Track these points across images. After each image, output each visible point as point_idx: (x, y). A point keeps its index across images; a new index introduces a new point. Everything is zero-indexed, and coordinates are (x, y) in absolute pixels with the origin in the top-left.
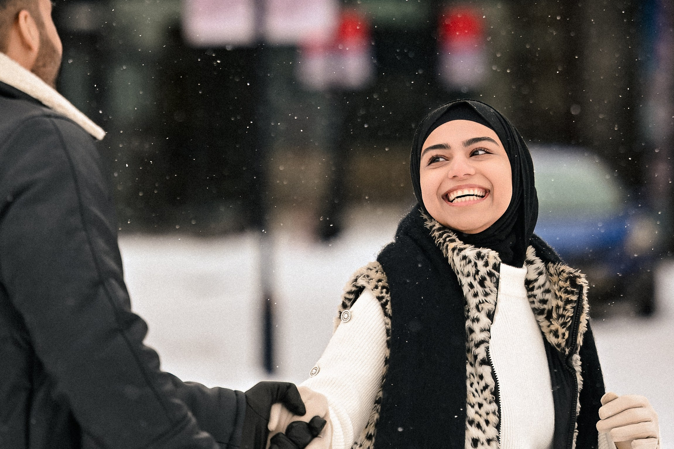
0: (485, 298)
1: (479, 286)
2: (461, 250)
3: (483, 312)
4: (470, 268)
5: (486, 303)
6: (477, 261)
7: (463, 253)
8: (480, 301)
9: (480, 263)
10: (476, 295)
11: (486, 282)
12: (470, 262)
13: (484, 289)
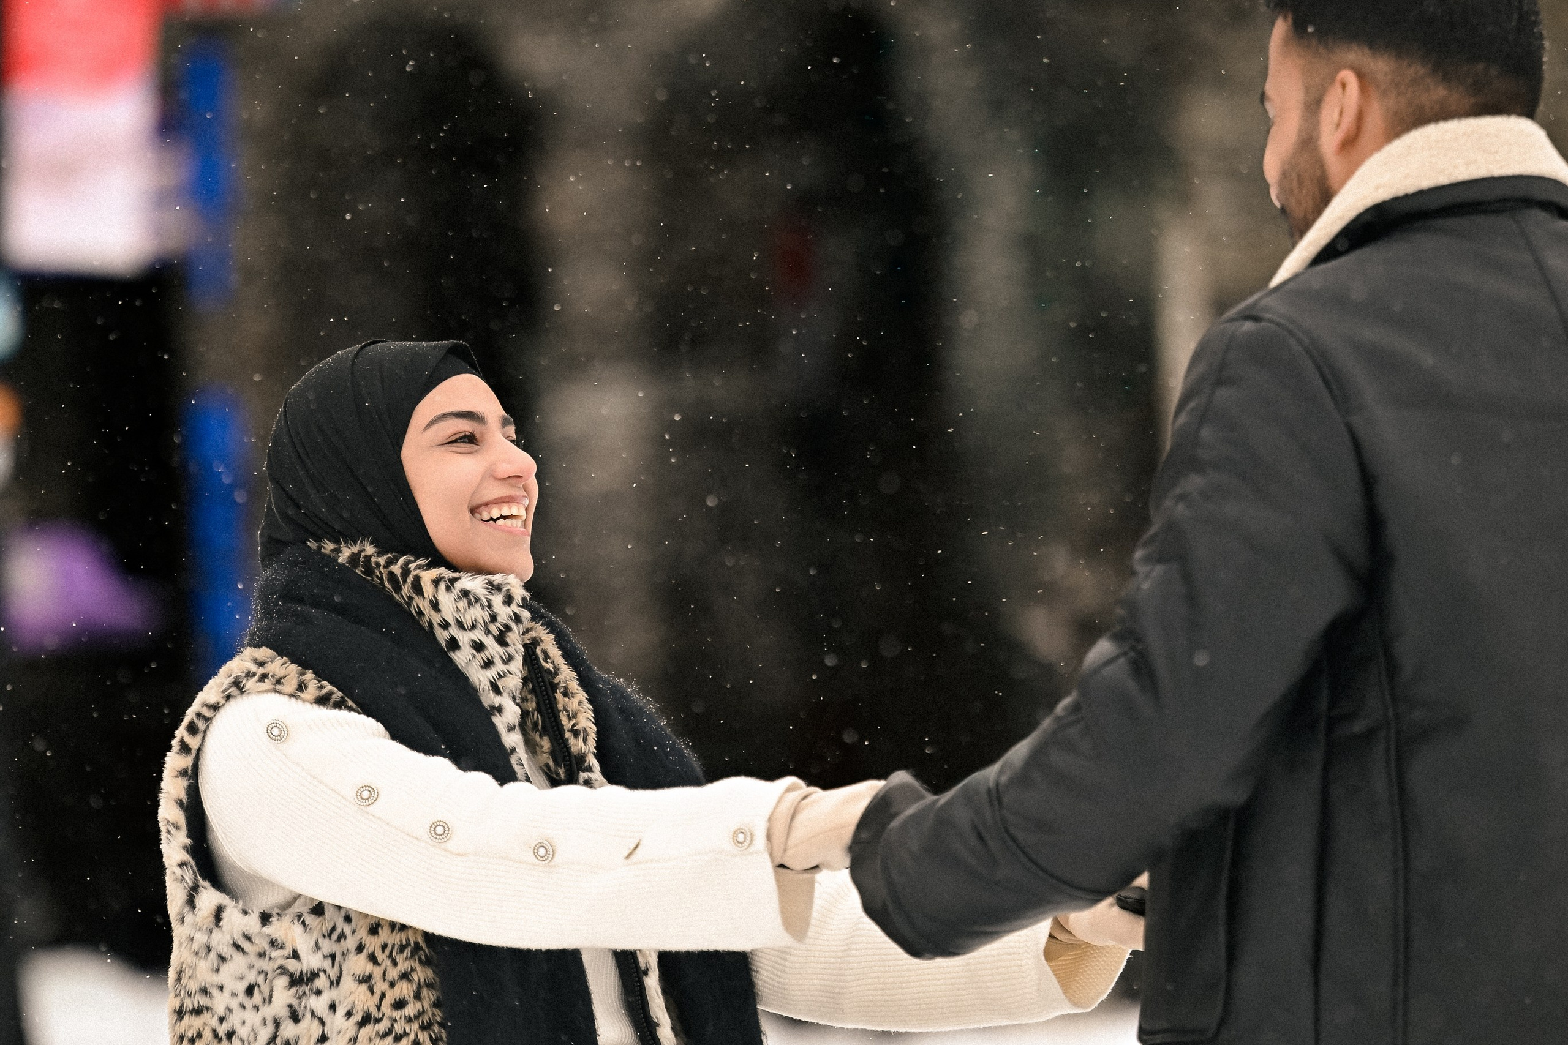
0: (507, 667)
1: (496, 645)
2: (453, 581)
3: (505, 694)
4: (477, 613)
5: (511, 675)
6: (491, 597)
7: (459, 585)
8: (499, 674)
9: (497, 600)
10: (488, 664)
11: (509, 634)
12: (477, 600)
13: (507, 649)
